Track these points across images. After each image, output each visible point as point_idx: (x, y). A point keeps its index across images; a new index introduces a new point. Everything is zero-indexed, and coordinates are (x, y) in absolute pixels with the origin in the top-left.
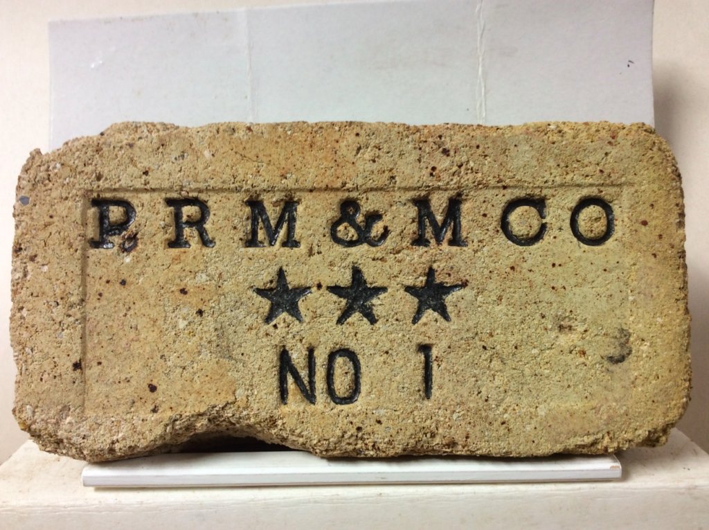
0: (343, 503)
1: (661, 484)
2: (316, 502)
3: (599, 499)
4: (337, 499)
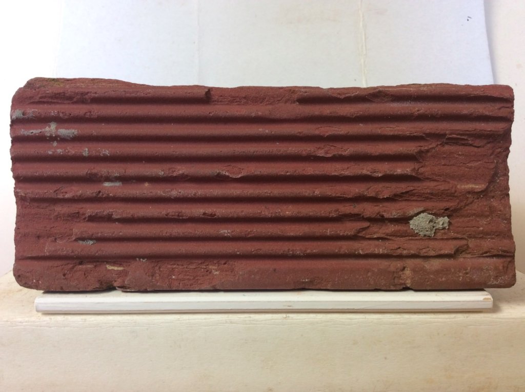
2: (231, 322)
3: (472, 326)
4: (250, 321)
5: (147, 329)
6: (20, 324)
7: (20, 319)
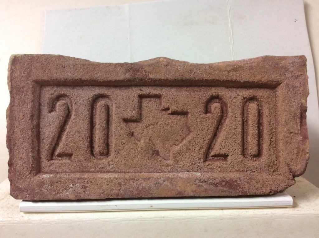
0: (144, 221)
1: (309, 212)
3: (277, 220)
6: (1, 222)
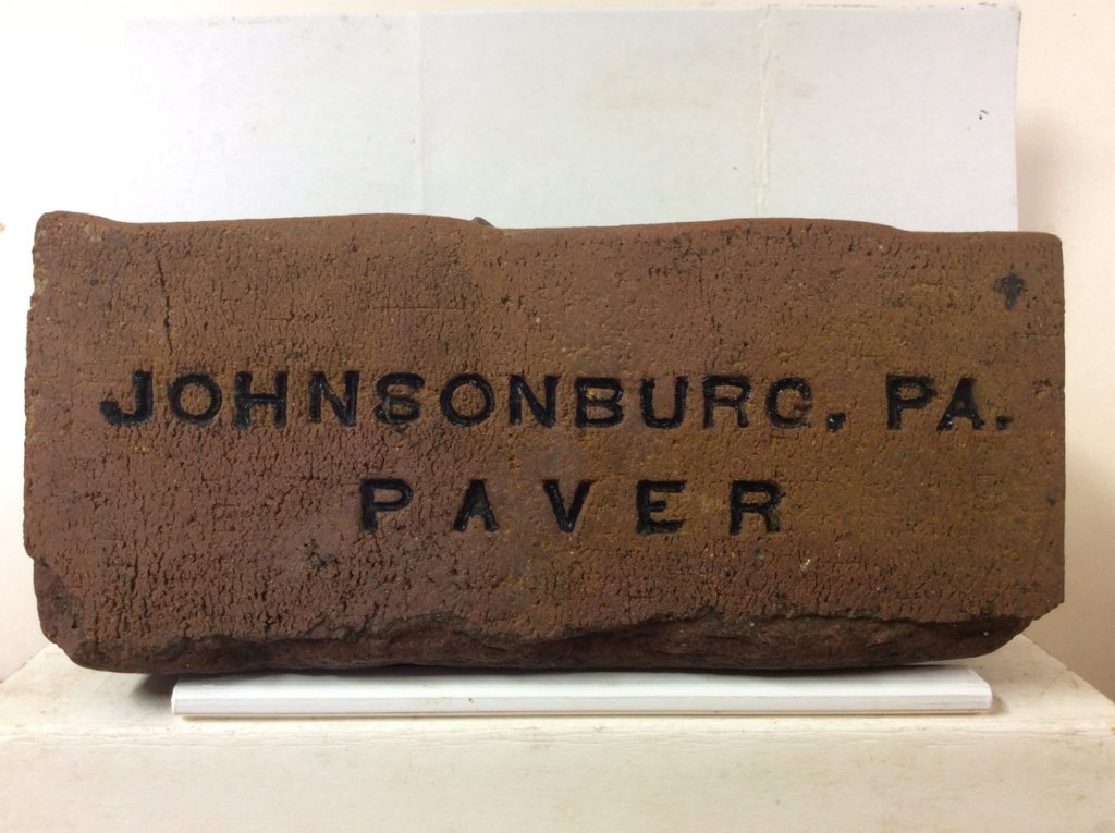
0: (543, 740)
1: (1024, 727)
3: (930, 746)
4: (535, 735)
5: (347, 750)
6: (111, 739)
7: (111, 731)
